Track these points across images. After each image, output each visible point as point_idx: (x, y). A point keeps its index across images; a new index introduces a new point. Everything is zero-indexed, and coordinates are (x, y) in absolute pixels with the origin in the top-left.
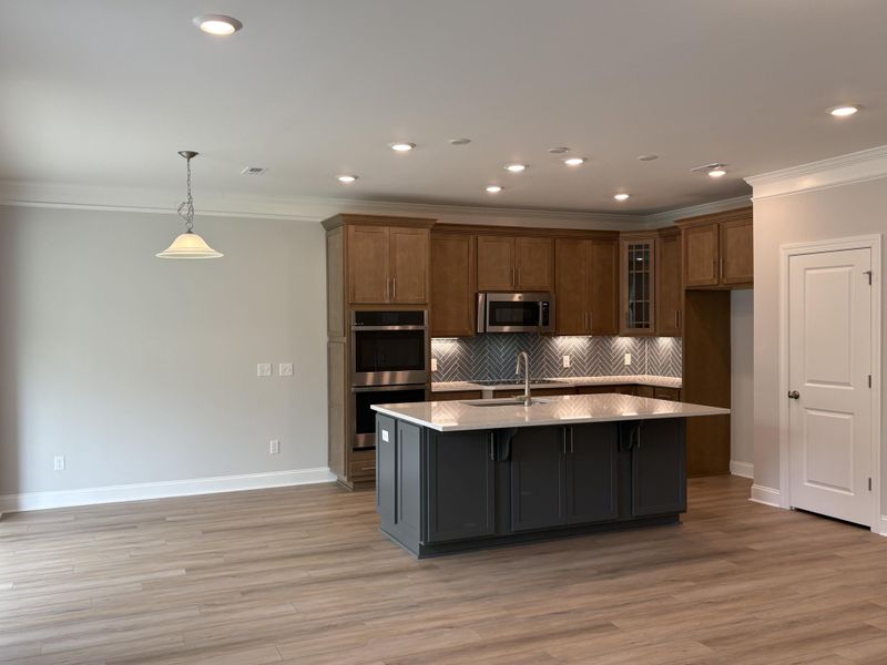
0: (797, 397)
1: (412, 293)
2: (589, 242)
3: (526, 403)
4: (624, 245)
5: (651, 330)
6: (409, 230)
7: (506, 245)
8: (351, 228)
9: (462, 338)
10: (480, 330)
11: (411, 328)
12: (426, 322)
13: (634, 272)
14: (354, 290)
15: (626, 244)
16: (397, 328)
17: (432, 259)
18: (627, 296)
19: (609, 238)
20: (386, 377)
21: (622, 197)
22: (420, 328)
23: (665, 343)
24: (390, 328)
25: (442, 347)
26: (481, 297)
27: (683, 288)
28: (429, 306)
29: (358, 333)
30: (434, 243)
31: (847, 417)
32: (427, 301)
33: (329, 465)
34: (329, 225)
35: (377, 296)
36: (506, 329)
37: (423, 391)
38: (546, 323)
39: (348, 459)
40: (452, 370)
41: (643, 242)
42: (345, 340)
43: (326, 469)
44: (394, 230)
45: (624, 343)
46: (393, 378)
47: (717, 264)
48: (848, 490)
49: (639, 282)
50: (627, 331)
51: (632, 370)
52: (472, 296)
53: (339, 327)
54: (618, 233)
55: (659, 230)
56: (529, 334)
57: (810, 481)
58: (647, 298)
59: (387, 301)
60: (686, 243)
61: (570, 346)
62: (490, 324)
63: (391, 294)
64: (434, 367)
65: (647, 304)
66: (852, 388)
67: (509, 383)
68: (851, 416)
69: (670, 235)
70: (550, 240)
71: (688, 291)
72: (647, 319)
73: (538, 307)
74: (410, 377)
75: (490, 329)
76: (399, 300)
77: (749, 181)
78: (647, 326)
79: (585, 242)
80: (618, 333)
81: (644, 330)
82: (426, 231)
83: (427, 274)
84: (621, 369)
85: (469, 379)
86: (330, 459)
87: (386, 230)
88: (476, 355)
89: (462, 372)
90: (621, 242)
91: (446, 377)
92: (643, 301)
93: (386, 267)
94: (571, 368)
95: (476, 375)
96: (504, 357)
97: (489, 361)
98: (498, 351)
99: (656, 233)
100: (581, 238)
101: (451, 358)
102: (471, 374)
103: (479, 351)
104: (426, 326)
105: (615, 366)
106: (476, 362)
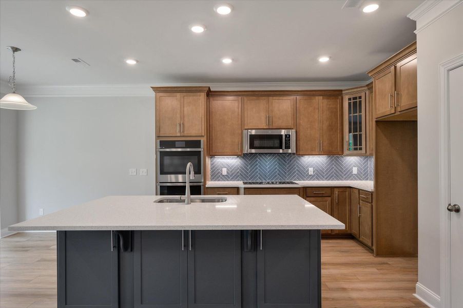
1: (195, 129)
5: (363, 151)
7: (262, 102)
10: (245, 151)
12: (202, 146)
13: (352, 115)
15: (347, 97)
16: (185, 150)
18: (347, 130)
19: (334, 95)
22: (198, 149)
25: (230, 162)
26: (245, 132)
27: (374, 120)
28: (205, 137)
29: (161, 152)
32: (204, 135)
35: (172, 132)
38: (288, 147)
40: (235, 175)
41: (358, 95)
44: (183, 94)
45: (352, 160)
47: (394, 96)
50: (347, 152)
52: (240, 132)
54: (341, 91)
58: (360, 131)
59: (179, 135)
61: (313, 162)
62: (250, 148)
63: (180, 130)
64: (225, 173)
65: (360, 135)
72: (361, 145)
73: (282, 137)
76: (186, 133)
77: (412, 16)
78: (361, 149)
79: (316, 97)
81: (358, 152)
82: (204, 94)
88: (251, 166)
89: (242, 175)
90: (344, 97)
91: (232, 179)
92: (358, 133)
93: (178, 115)
94: (314, 175)
95: (251, 178)
96: (269, 168)
97: (259, 170)
98: (265, 164)
99: (366, 88)
100: (314, 95)
101: (235, 168)
102: (247, 177)
103: (253, 164)
104: (202, 149)
105: (345, 174)
106: (251, 170)
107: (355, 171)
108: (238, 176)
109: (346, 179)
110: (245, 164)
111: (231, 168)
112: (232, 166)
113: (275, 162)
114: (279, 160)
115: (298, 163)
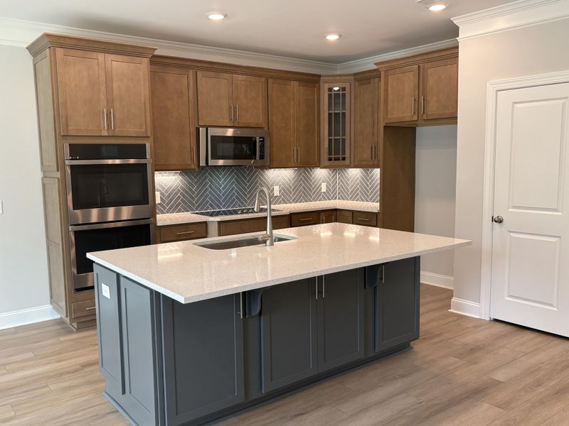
0: (500, 221)
1: (133, 127)
2: (296, 83)
3: (268, 242)
4: (325, 87)
5: (347, 162)
6: (126, 58)
7: (223, 82)
8: (60, 51)
9: (184, 171)
10: (203, 163)
11: (132, 161)
12: (148, 156)
13: (333, 112)
14: (67, 120)
15: (327, 86)
16: (117, 162)
17: (153, 92)
18: (326, 133)
19: (312, 81)
20: (111, 213)
21: (332, 38)
22: (142, 161)
23: (354, 173)
24: (110, 162)
25: (166, 181)
26: (202, 130)
27: (382, 125)
28: (152, 139)
29: (72, 167)
30: (153, 75)
31: (554, 240)
32: (149, 135)
33: (51, 303)
34: (35, 49)
36: (221, 162)
37: (148, 225)
38: (262, 157)
39: (69, 300)
40: (175, 203)
42: (58, 175)
43: (49, 307)
44: (110, 57)
45: (321, 174)
46: (118, 213)
47: (417, 101)
48: (551, 305)
49: (336, 120)
50: (327, 163)
51: (328, 196)
52: (193, 130)
53: (52, 162)
54: (319, 76)
55: (355, 74)
56: (245, 167)
57: (510, 296)
58: (344, 135)
59: (105, 133)
60: (386, 84)
61: (278, 177)
62: (212, 159)
63: (109, 125)
64: (158, 201)
65: (344, 140)
66: (560, 214)
67: (230, 213)
68: (557, 239)
69: (365, 78)
70: (263, 79)
71: (387, 128)
72: (344, 153)
73: (256, 141)
74: (134, 212)
75: (211, 162)
76: (118, 131)
77: (456, 21)
78: (344, 159)
79: (292, 82)
80: (319, 165)
82: (146, 61)
83: (148, 106)
84: (319, 196)
85: (192, 210)
86: (51, 297)
87: (101, 56)
88: (198, 187)
89: (185, 203)
90: (322, 84)
91: (170, 209)
92: (340, 138)
93: (102, 96)
94: (280, 196)
95: (199, 206)
96: (223, 188)
97: (210, 192)
98: (219, 184)
99: (352, 77)
100: (290, 80)
101: (173, 190)
102: (193, 205)
103: (201, 183)
104: (149, 160)
105: (314, 193)
106: (198, 194)
107: (324, 189)
108: (179, 203)
109: (315, 200)
110: (189, 183)
111: (166, 191)
112: (170, 188)
113: (232, 179)
114: (237, 175)
115: (262, 180)
